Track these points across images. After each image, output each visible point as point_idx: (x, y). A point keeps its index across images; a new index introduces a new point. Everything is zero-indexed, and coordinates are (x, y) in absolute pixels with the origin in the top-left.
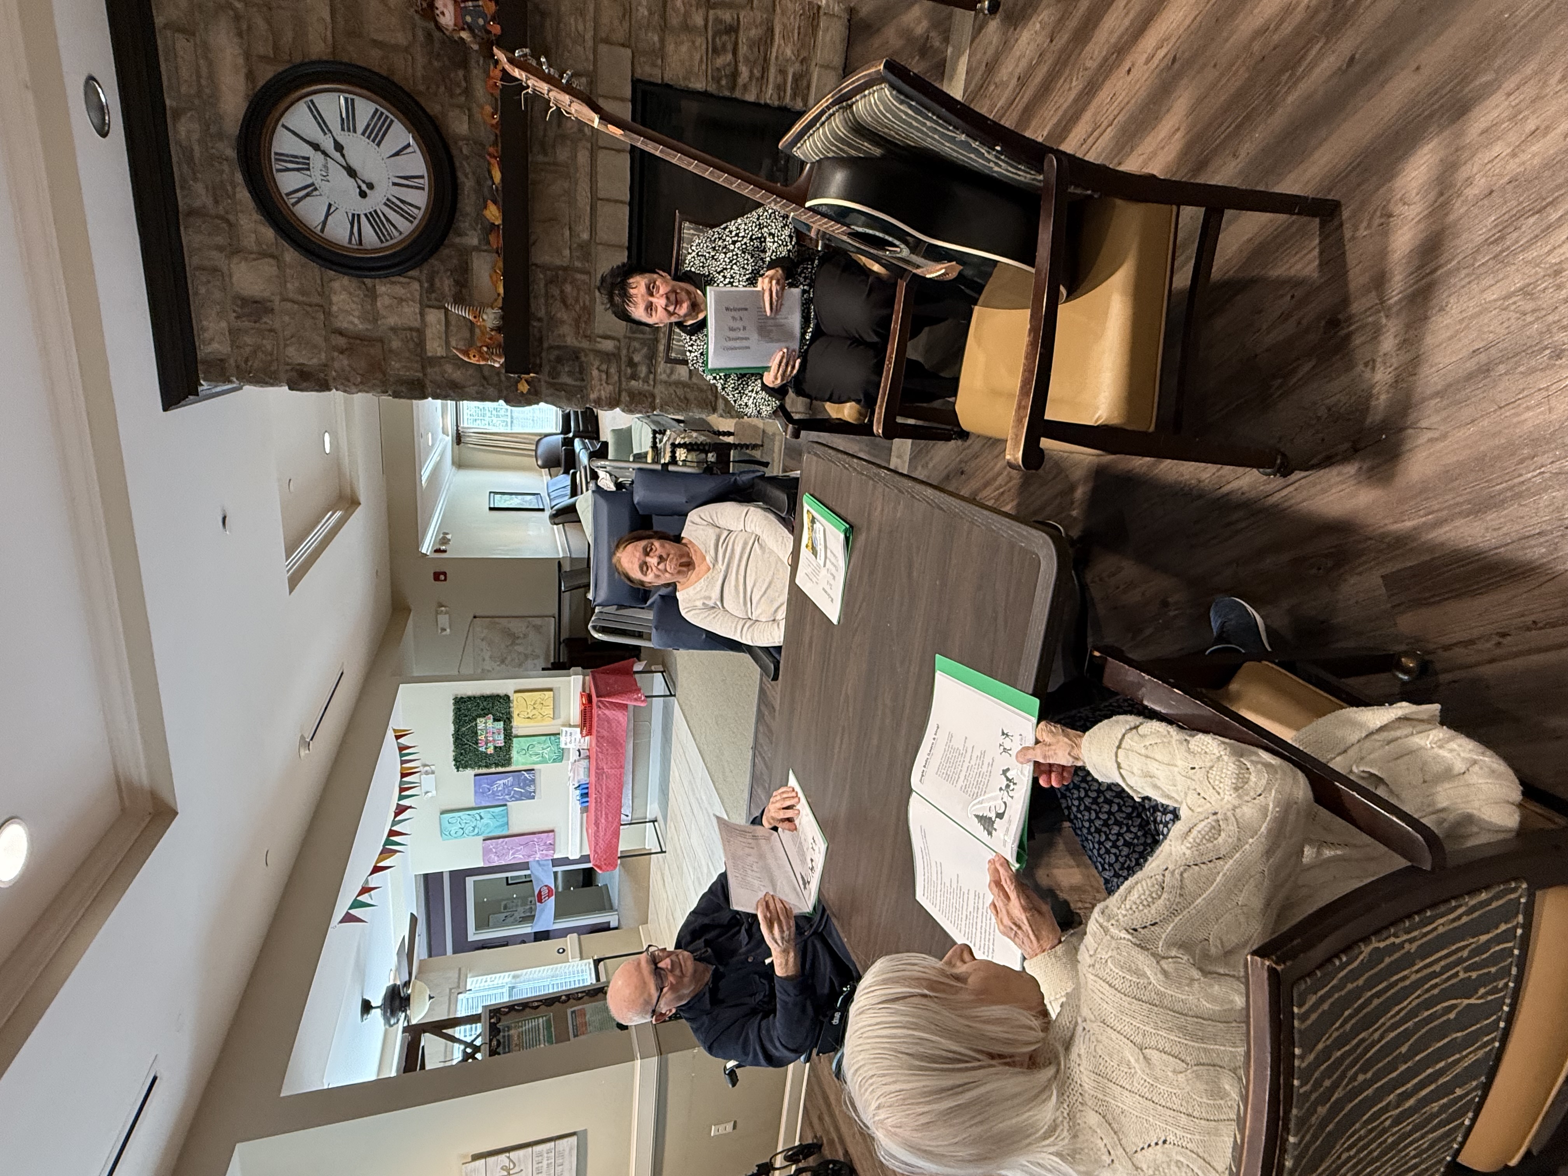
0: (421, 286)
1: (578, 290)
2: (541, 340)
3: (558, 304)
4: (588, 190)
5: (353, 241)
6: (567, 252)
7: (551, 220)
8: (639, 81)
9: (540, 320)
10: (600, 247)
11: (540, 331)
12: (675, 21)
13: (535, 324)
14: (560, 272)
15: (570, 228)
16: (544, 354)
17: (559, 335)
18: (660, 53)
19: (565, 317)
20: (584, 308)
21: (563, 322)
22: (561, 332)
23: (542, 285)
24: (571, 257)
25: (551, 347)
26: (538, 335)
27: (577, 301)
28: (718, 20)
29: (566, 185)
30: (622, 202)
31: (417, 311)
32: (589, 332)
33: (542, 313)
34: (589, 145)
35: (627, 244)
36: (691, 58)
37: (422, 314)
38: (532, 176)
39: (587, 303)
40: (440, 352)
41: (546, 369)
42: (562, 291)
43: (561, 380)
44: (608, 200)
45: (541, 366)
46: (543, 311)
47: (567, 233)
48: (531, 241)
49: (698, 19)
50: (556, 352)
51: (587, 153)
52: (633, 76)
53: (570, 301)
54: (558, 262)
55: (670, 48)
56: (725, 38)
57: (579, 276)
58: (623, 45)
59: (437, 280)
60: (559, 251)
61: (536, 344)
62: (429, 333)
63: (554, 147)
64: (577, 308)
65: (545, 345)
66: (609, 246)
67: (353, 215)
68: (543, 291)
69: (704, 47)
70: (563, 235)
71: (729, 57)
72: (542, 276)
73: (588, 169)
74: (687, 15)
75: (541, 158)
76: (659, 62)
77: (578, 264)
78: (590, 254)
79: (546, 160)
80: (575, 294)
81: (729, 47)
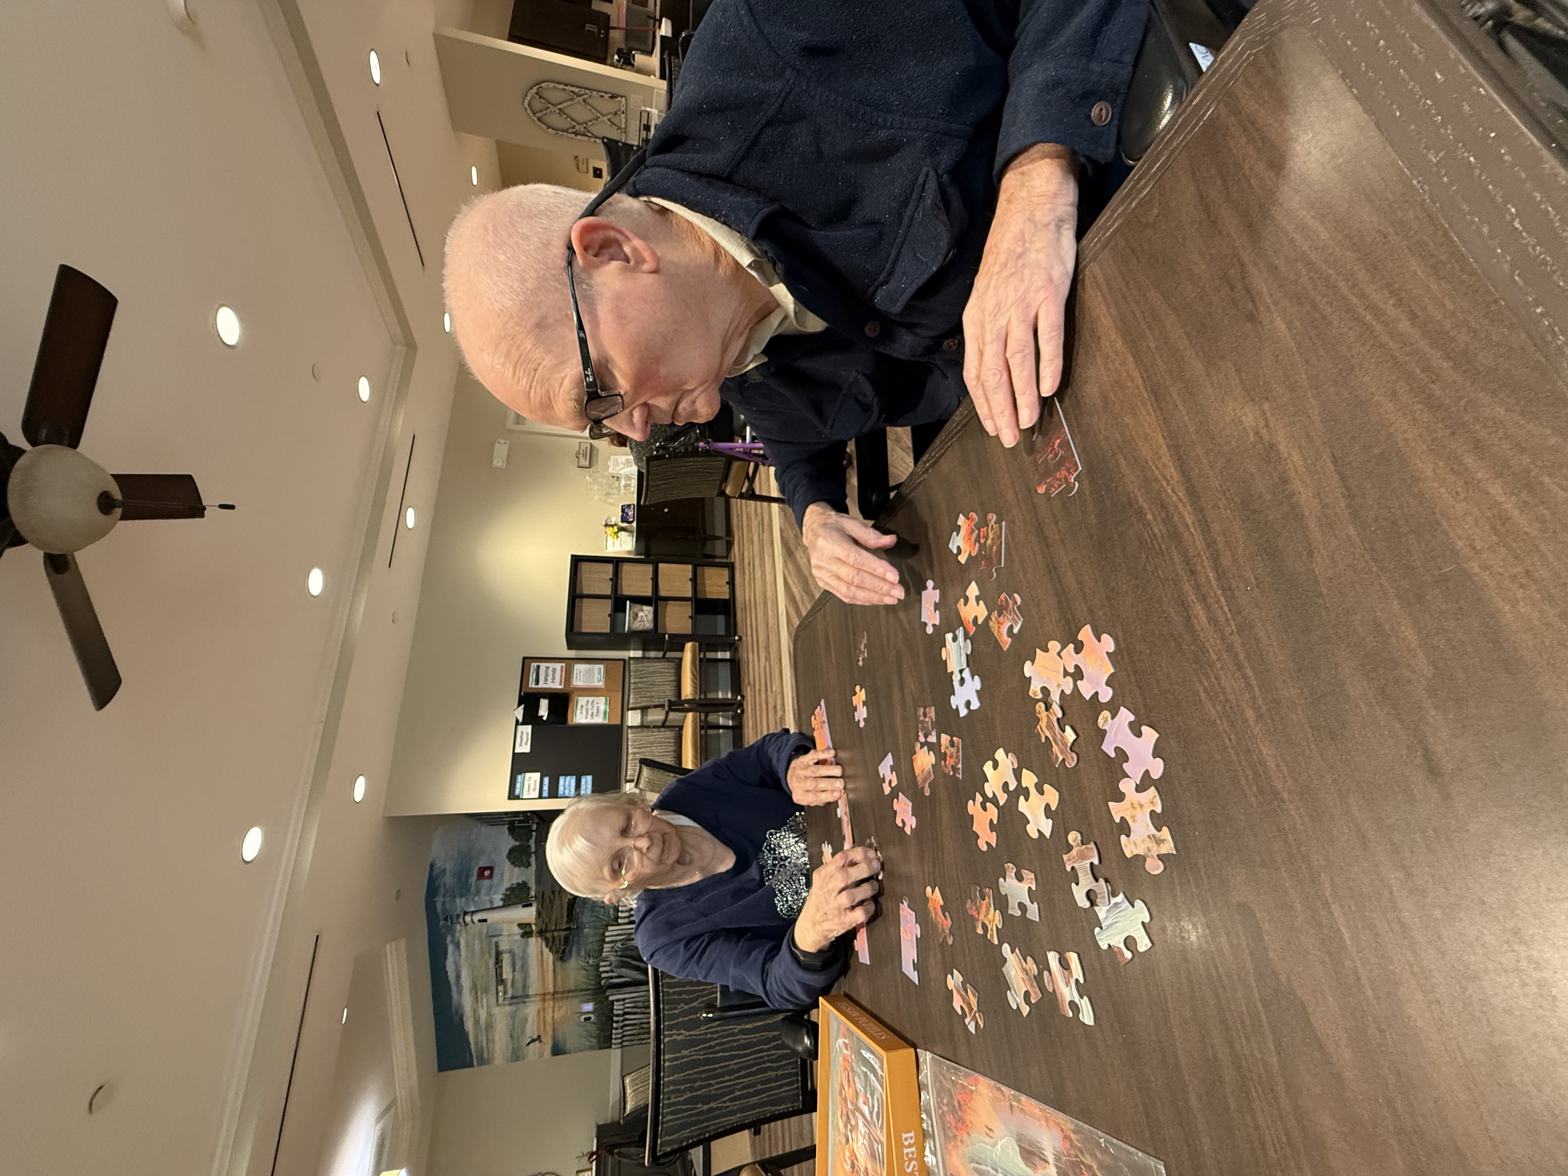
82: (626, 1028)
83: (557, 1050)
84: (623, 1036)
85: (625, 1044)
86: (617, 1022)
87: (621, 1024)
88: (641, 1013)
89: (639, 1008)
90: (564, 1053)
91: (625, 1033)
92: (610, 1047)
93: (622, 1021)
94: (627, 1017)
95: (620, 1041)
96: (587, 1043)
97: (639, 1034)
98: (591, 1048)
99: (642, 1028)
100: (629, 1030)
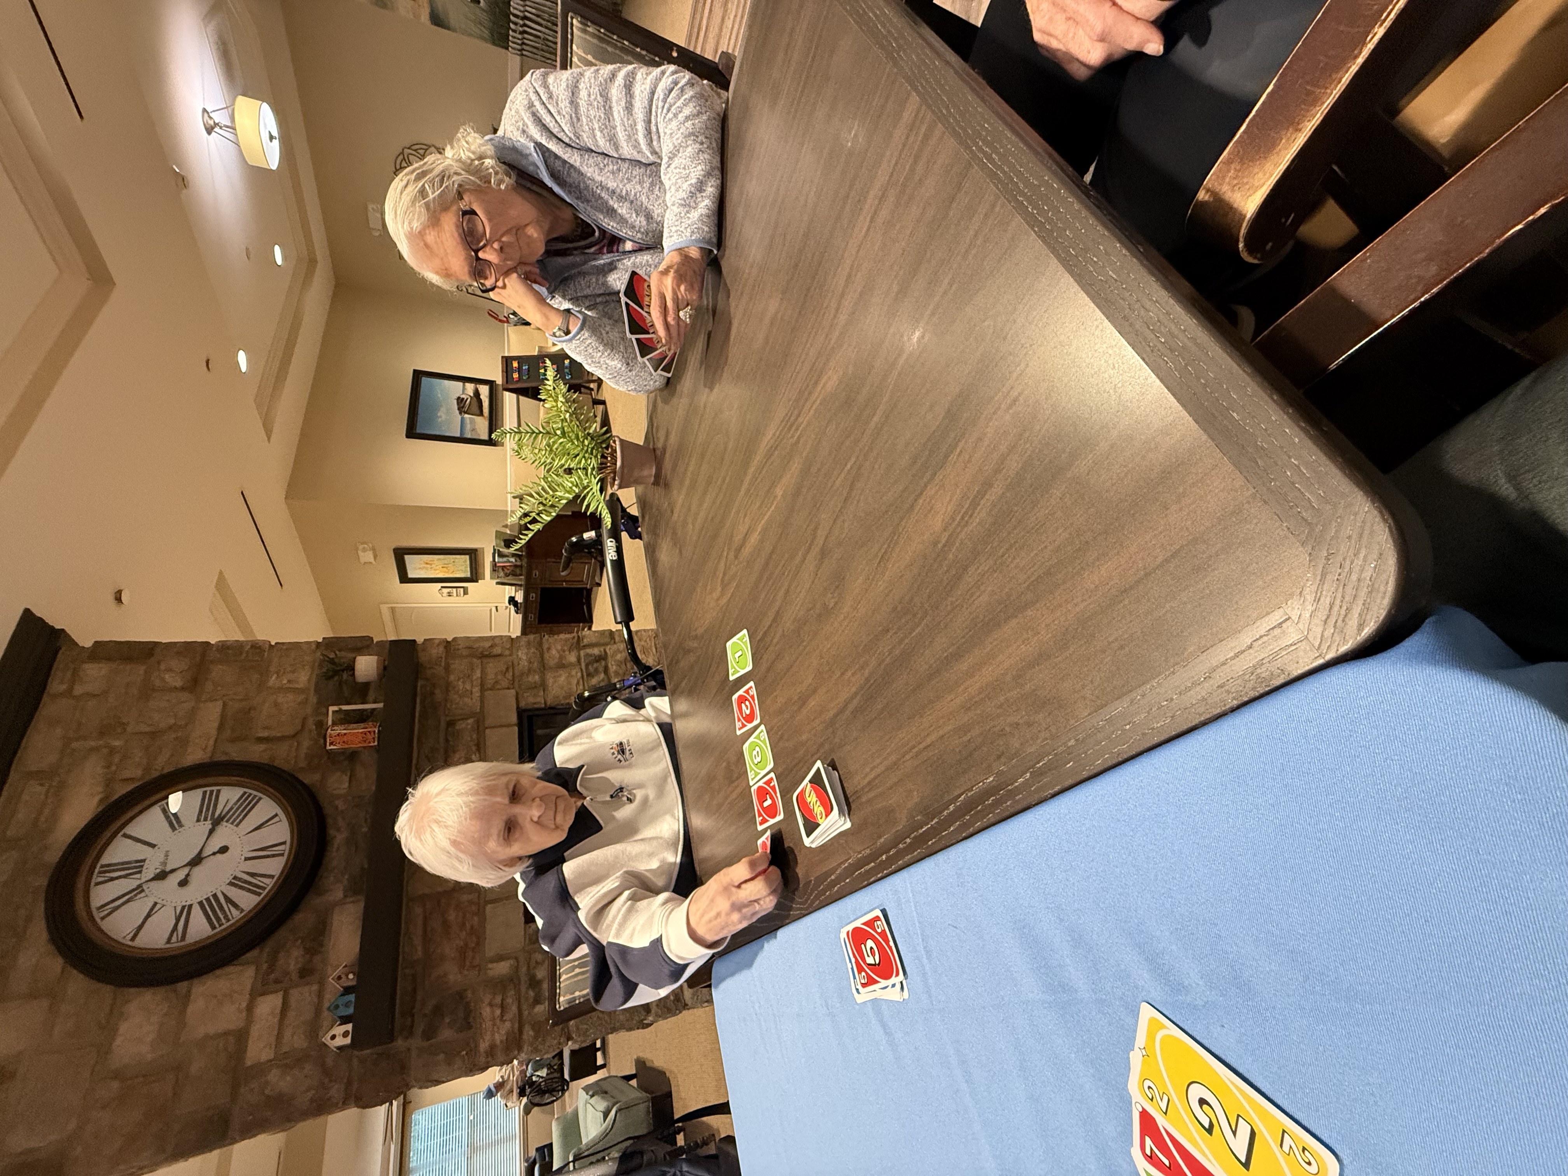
0: (257, 970)
1: (465, 912)
2: (413, 992)
3: (439, 937)
5: (174, 939)
8: (525, 710)
9: (414, 964)
11: (412, 980)
12: (552, 663)
13: (406, 971)
14: (443, 900)
16: (418, 1008)
17: (439, 977)
18: (543, 685)
19: (447, 951)
20: (472, 932)
21: (444, 958)
22: (441, 972)
23: (418, 918)
25: (427, 997)
26: (410, 985)
27: (463, 926)
28: (587, 655)
31: (244, 1005)
32: (477, 962)
33: (416, 955)
36: (569, 683)
37: (250, 1009)
39: (476, 924)
40: (267, 1055)
41: (419, 1028)
42: (444, 921)
43: (440, 1038)
45: (411, 1026)
46: (418, 952)
49: (572, 658)
50: (434, 1001)
52: (518, 708)
53: (454, 929)
55: (550, 681)
56: (595, 665)
57: (465, 897)
58: (508, 688)
59: (281, 955)
61: (407, 997)
62: (255, 1031)
65: (420, 994)
67: (183, 907)
68: (420, 929)
69: (579, 674)
71: (602, 676)
72: (419, 911)
74: (561, 658)
76: (542, 693)
80: (460, 918)
81: (601, 669)
82: (526, 36)
83: (437, 20)
84: (523, 43)
85: (524, 53)
86: (516, 24)
87: (521, 29)
88: (546, 28)
89: (544, 20)
90: (448, 28)
91: (526, 41)
92: (507, 49)
93: (521, 26)
94: (528, 22)
95: (519, 47)
96: (477, 31)
97: (542, 50)
98: (482, 38)
99: (547, 46)
100: (530, 40)
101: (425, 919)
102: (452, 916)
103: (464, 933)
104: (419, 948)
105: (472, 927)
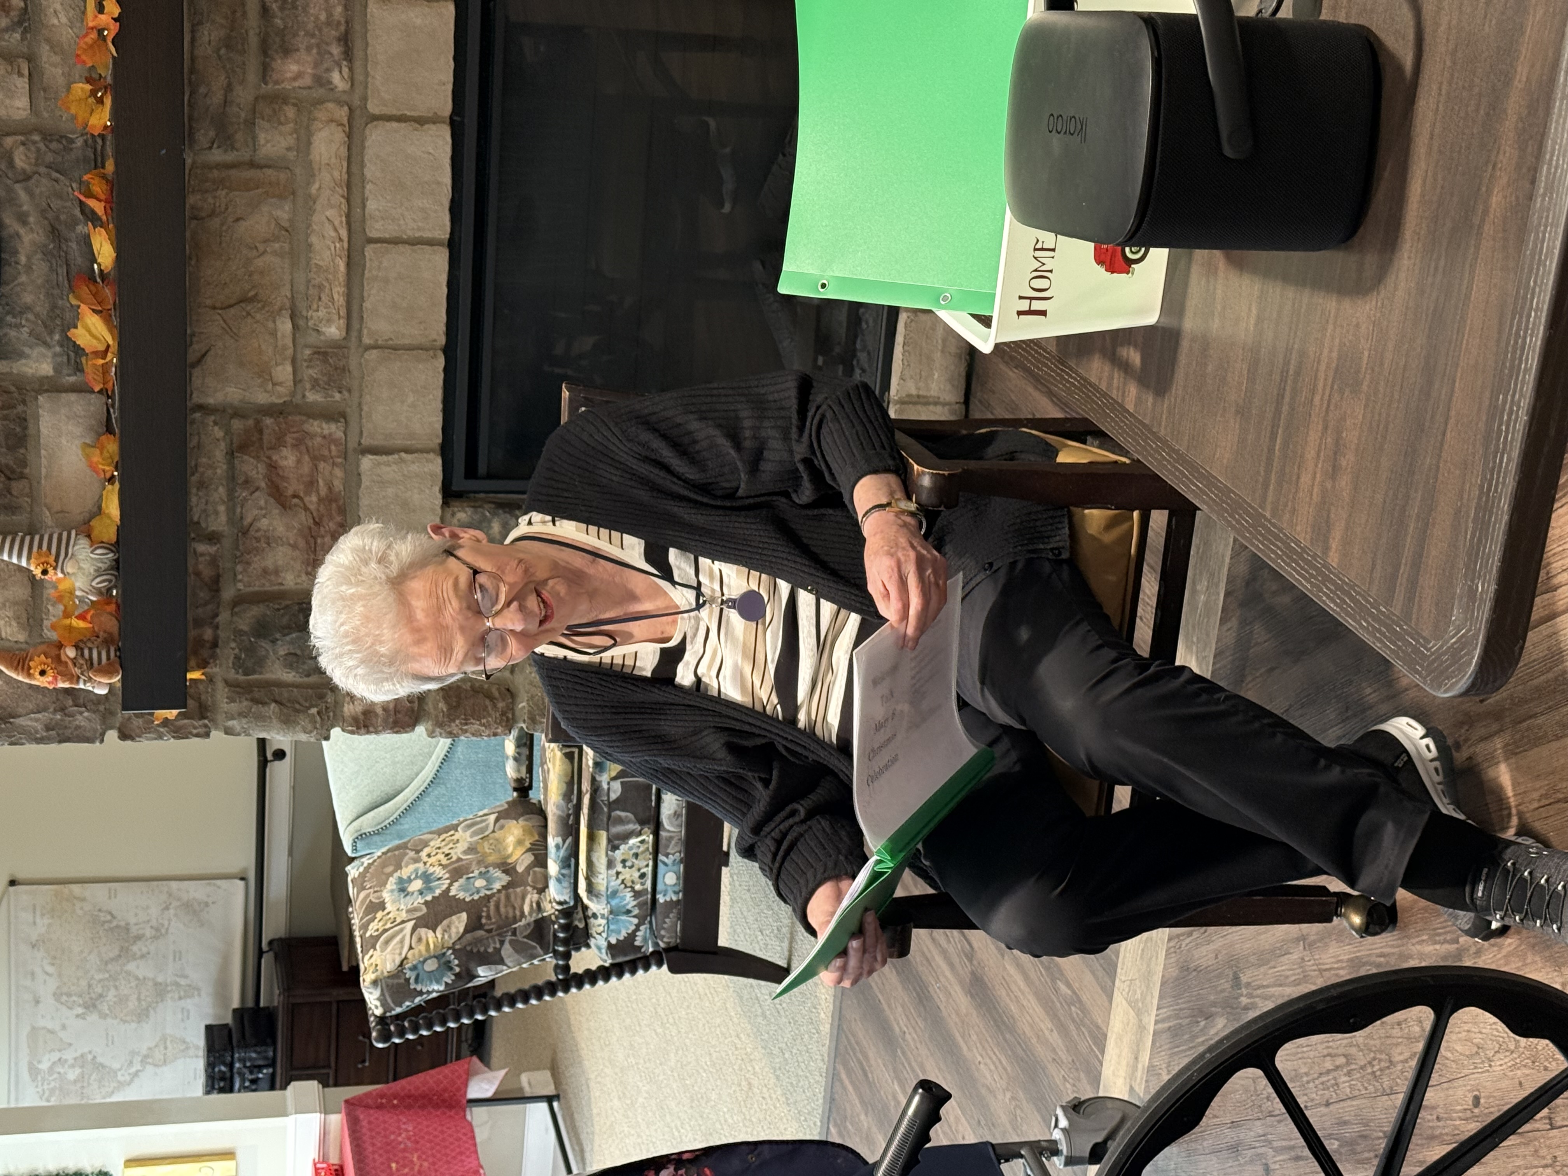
1: (316, 459)
2: (215, 585)
3: (261, 499)
4: (339, 220)
6: (284, 372)
7: (244, 300)
9: (213, 538)
10: (373, 354)
11: (214, 561)
13: (202, 548)
14: (268, 421)
15: (292, 317)
16: (224, 617)
17: (265, 571)
19: (281, 530)
20: (331, 498)
21: (270, 541)
22: (269, 563)
23: (219, 454)
24: (296, 382)
25: (241, 601)
26: (207, 572)
27: (311, 484)
29: (283, 213)
30: (431, 243)
33: (219, 522)
34: (342, 113)
35: (442, 340)
38: (192, 200)
39: (338, 485)
41: (229, 651)
42: (273, 467)
43: (268, 676)
44: (395, 241)
45: (215, 644)
46: (223, 518)
47: (285, 326)
48: (192, 357)
50: (255, 611)
51: (339, 136)
53: (292, 487)
54: (262, 398)
57: (316, 427)
60: (264, 374)
61: (203, 595)
63: (250, 124)
64: (312, 500)
65: (228, 593)
66: (395, 348)
68: (221, 469)
70: (274, 333)
72: (218, 433)
73: (339, 173)
75: (217, 156)
77: (312, 397)
78: (344, 370)
79: (231, 157)
80: (306, 469)
101: (230, 454)
102: (287, 459)
103: (314, 498)
104: (222, 508)
105: (330, 489)
